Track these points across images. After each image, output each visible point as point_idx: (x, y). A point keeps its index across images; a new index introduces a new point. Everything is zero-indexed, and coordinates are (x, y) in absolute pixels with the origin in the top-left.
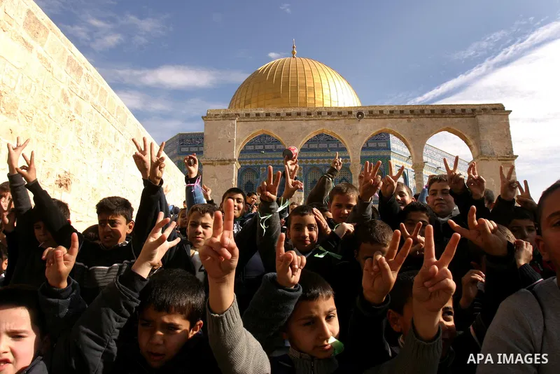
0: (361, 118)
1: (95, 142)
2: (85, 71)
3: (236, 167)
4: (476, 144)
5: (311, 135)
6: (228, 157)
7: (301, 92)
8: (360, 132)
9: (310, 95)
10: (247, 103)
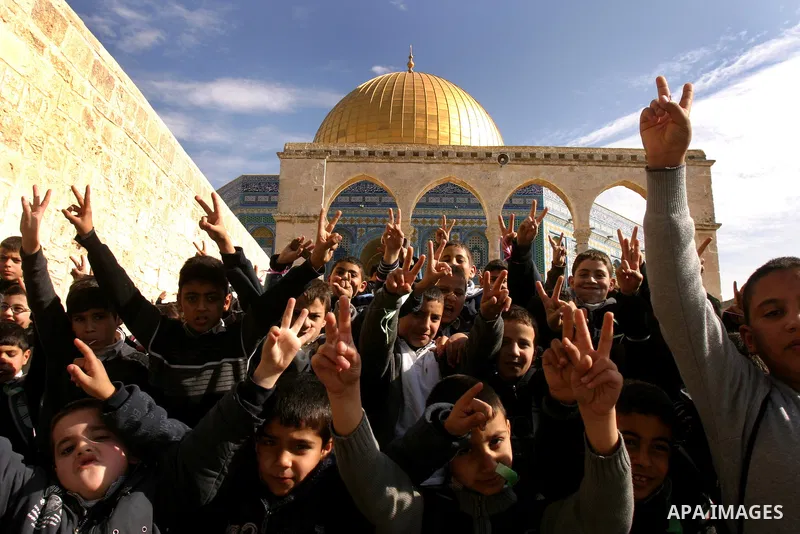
0: (504, 163)
1: (129, 185)
2: (117, 83)
5: (432, 185)
6: (314, 211)
7: (419, 123)
8: (502, 182)
9: (432, 127)
10: (342, 134)
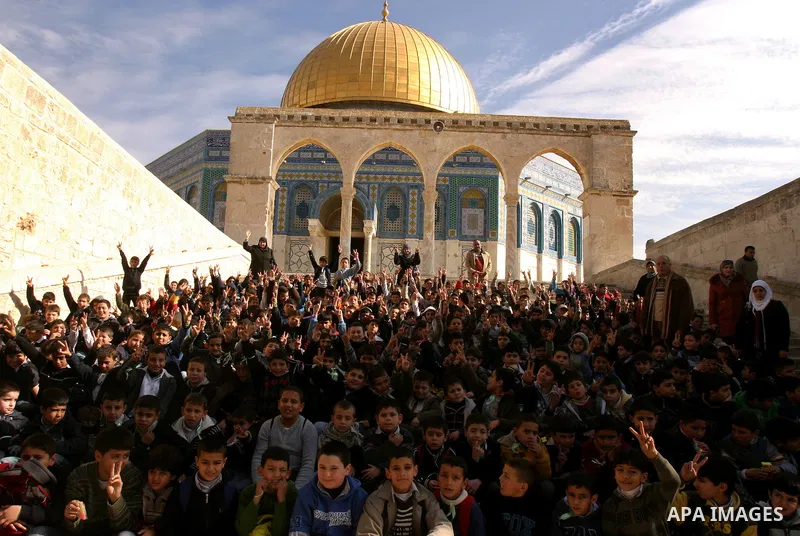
0: (440, 130)
2: (48, 100)
3: (272, 187)
4: (588, 173)
5: (374, 149)
6: (261, 173)
7: (389, 76)
8: (438, 148)
9: (402, 81)
